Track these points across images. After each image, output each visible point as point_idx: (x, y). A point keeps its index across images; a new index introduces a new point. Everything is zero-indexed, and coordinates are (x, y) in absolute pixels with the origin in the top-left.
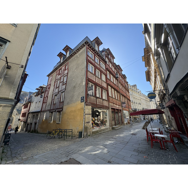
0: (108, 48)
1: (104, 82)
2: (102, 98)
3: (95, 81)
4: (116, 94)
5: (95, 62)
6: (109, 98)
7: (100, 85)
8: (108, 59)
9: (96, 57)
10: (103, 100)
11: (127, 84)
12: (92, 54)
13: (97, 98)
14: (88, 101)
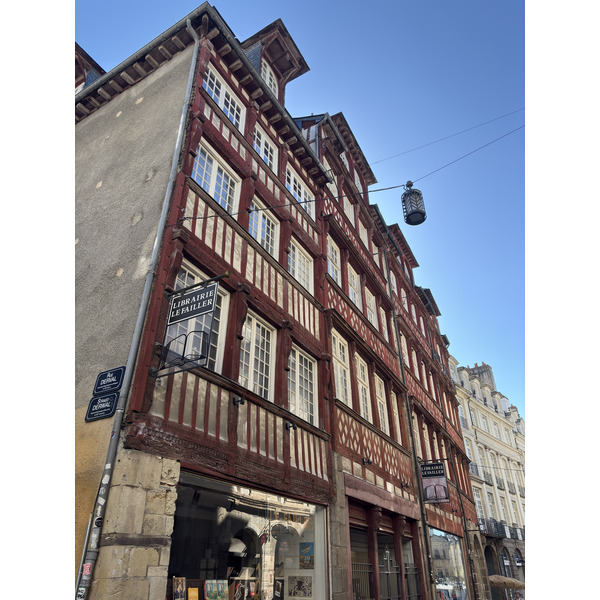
0: (340, 116)
1: (306, 295)
2: (280, 407)
3: (237, 266)
4: (381, 399)
5: (251, 152)
6: (332, 412)
7: (274, 306)
8: (338, 168)
9: (258, 127)
10: (291, 421)
11: (444, 351)
12: (238, 103)
13: (240, 394)
14: (157, 414)
